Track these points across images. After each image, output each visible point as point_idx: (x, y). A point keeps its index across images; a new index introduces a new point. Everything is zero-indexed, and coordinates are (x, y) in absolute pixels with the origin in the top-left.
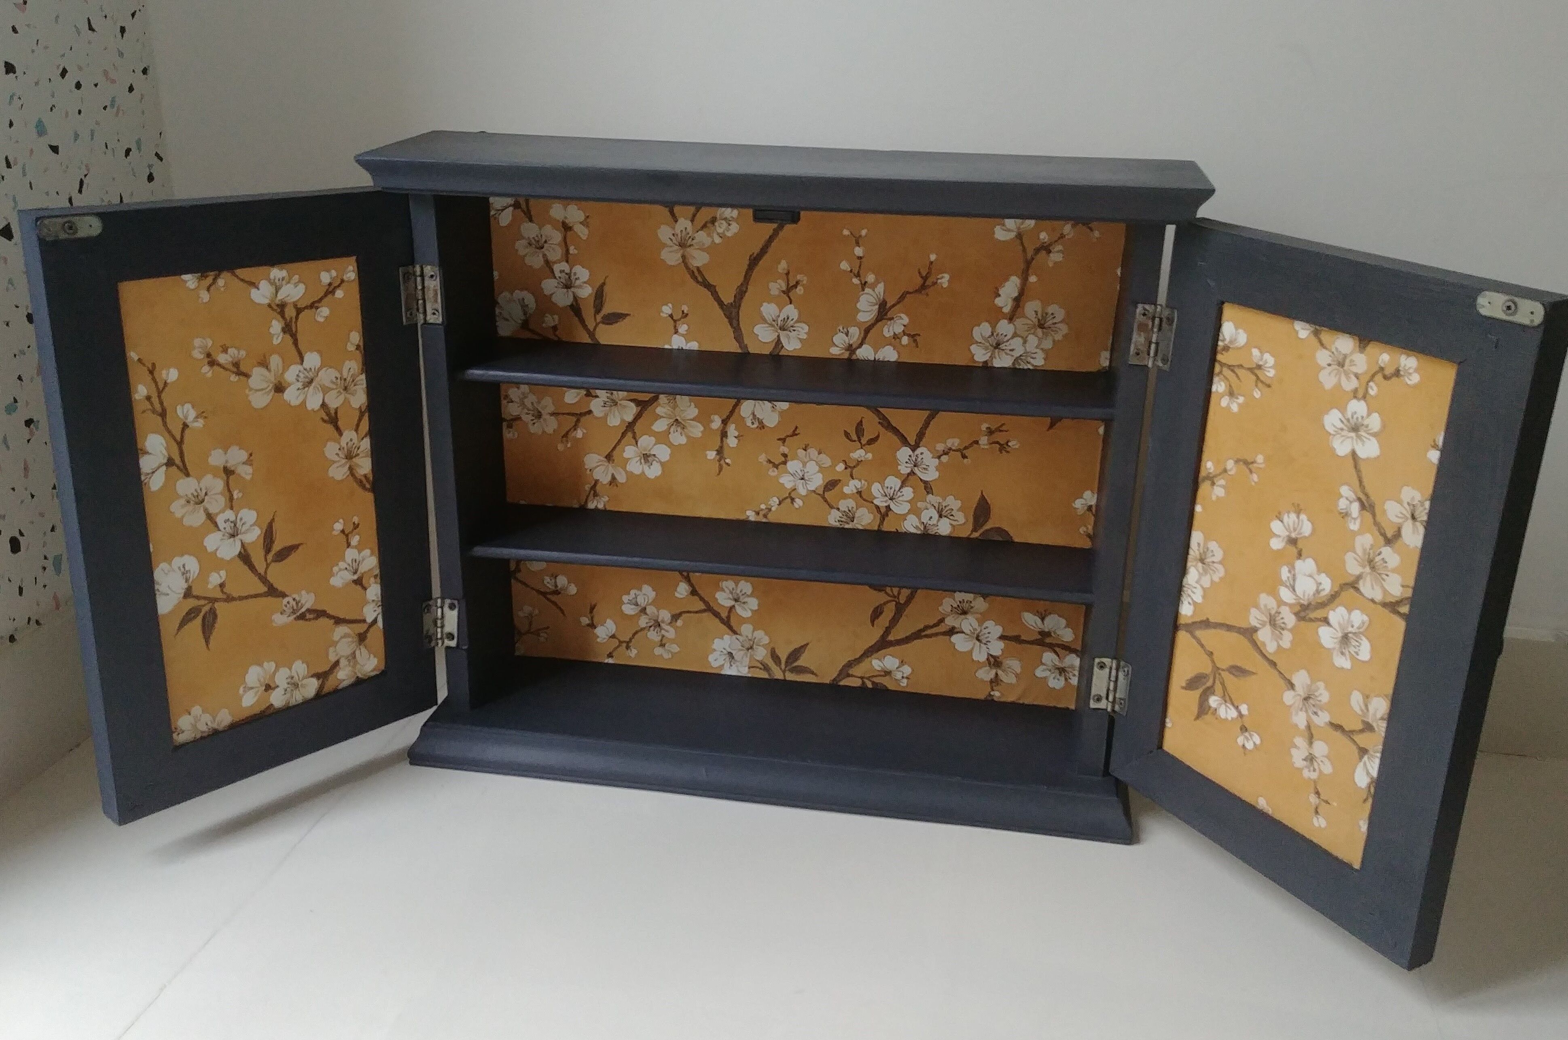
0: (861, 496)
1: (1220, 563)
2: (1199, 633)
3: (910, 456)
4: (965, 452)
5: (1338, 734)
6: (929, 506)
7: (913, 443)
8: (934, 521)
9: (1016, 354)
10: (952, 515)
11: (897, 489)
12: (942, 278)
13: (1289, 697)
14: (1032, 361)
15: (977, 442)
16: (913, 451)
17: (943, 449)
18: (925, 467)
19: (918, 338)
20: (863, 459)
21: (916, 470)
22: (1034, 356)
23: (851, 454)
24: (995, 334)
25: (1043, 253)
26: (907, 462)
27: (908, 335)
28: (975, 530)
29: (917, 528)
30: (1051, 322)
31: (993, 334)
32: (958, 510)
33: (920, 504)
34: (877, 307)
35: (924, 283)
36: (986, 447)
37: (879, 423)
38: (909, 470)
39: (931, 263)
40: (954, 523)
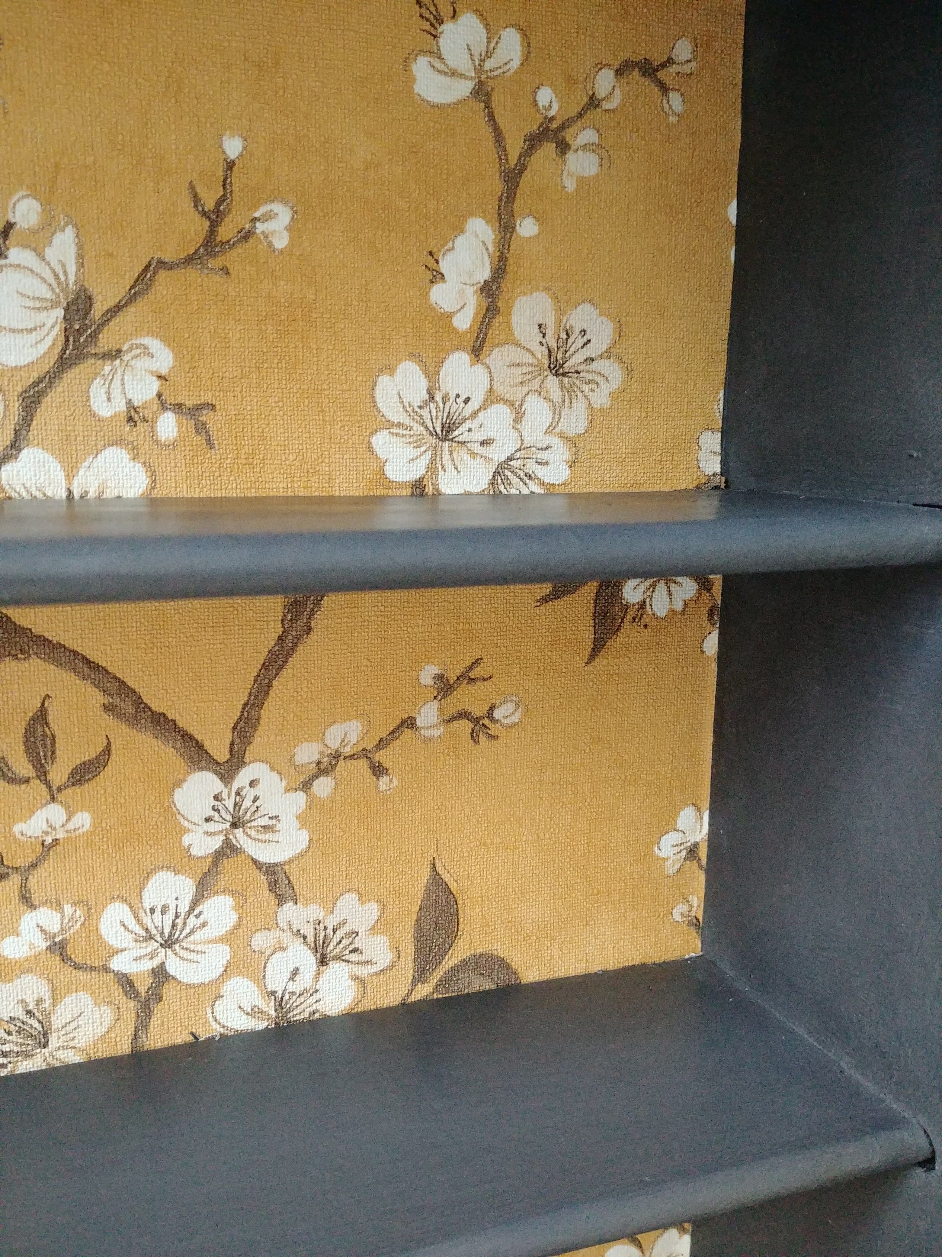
0: (65, 958)
3: (216, 798)
4: (379, 757)
6: (287, 938)
7: (222, 754)
8: (305, 980)
9: (498, 454)
10: (355, 950)
11: (184, 908)
12: (269, 217)
14: (540, 472)
15: (409, 723)
16: (227, 776)
17: (316, 757)
18: (265, 821)
19: (205, 416)
20: (60, 835)
21: (240, 837)
22: (541, 455)
23: (17, 828)
24: (438, 397)
25: (549, 148)
26: (207, 820)
27: (178, 408)
28: (420, 975)
29: (255, 1012)
30: (579, 357)
31: (432, 397)
32: (373, 930)
33: (260, 941)
34: (60, 313)
35: (212, 231)
36: (436, 733)
37: (107, 708)
38: (217, 843)
39: (230, 165)
40: (364, 971)
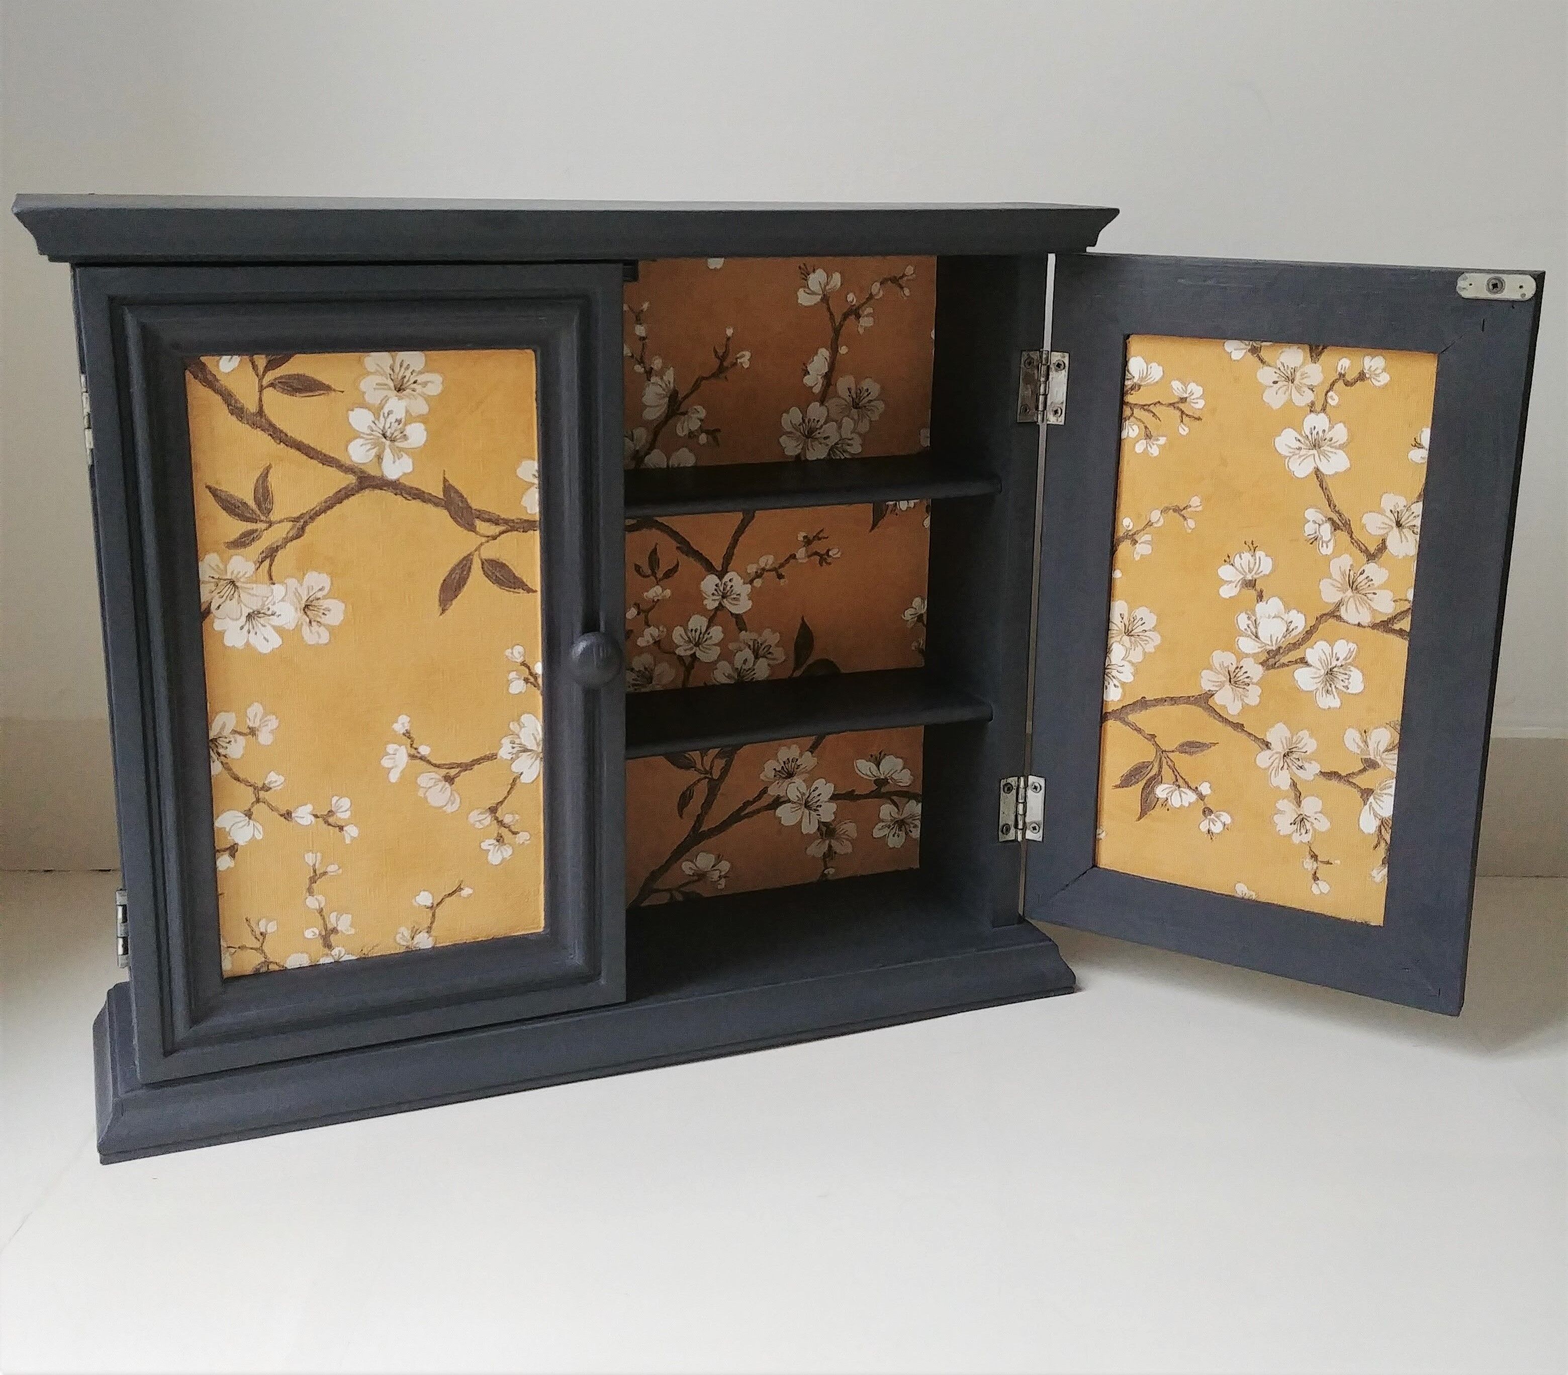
0: (659, 648)
1: (1154, 629)
2: (1131, 718)
3: (717, 585)
4: (781, 571)
5: (1334, 783)
6: (742, 646)
7: (720, 569)
8: (750, 664)
9: (831, 442)
10: (770, 653)
11: (703, 630)
12: (743, 356)
13: (1264, 759)
14: (849, 448)
15: (793, 556)
16: (721, 578)
17: (755, 570)
18: (735, 596)
19: (718, 435)
20: (660, 598)
21: (725, 603)
22: (850, 442)
23: (645, 594)
24: (806, 421)
25: (853, 317)
26: (713, 594)
27: (707, 432)
28: (797, 666)
29: (729, 677)
30: (866, 400)
31: (804, 421)
32: (777, 645)
33: (732, 646)
34: (667, 399)
35: (721, 364)
36: (805, 561)
37: (678, 548)
38: (716, 604)
39: (728, 339)
40: (773, 662)
